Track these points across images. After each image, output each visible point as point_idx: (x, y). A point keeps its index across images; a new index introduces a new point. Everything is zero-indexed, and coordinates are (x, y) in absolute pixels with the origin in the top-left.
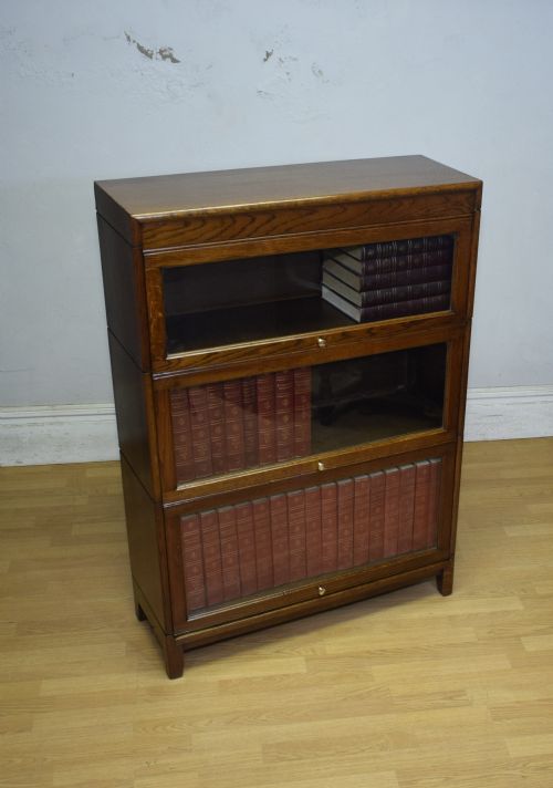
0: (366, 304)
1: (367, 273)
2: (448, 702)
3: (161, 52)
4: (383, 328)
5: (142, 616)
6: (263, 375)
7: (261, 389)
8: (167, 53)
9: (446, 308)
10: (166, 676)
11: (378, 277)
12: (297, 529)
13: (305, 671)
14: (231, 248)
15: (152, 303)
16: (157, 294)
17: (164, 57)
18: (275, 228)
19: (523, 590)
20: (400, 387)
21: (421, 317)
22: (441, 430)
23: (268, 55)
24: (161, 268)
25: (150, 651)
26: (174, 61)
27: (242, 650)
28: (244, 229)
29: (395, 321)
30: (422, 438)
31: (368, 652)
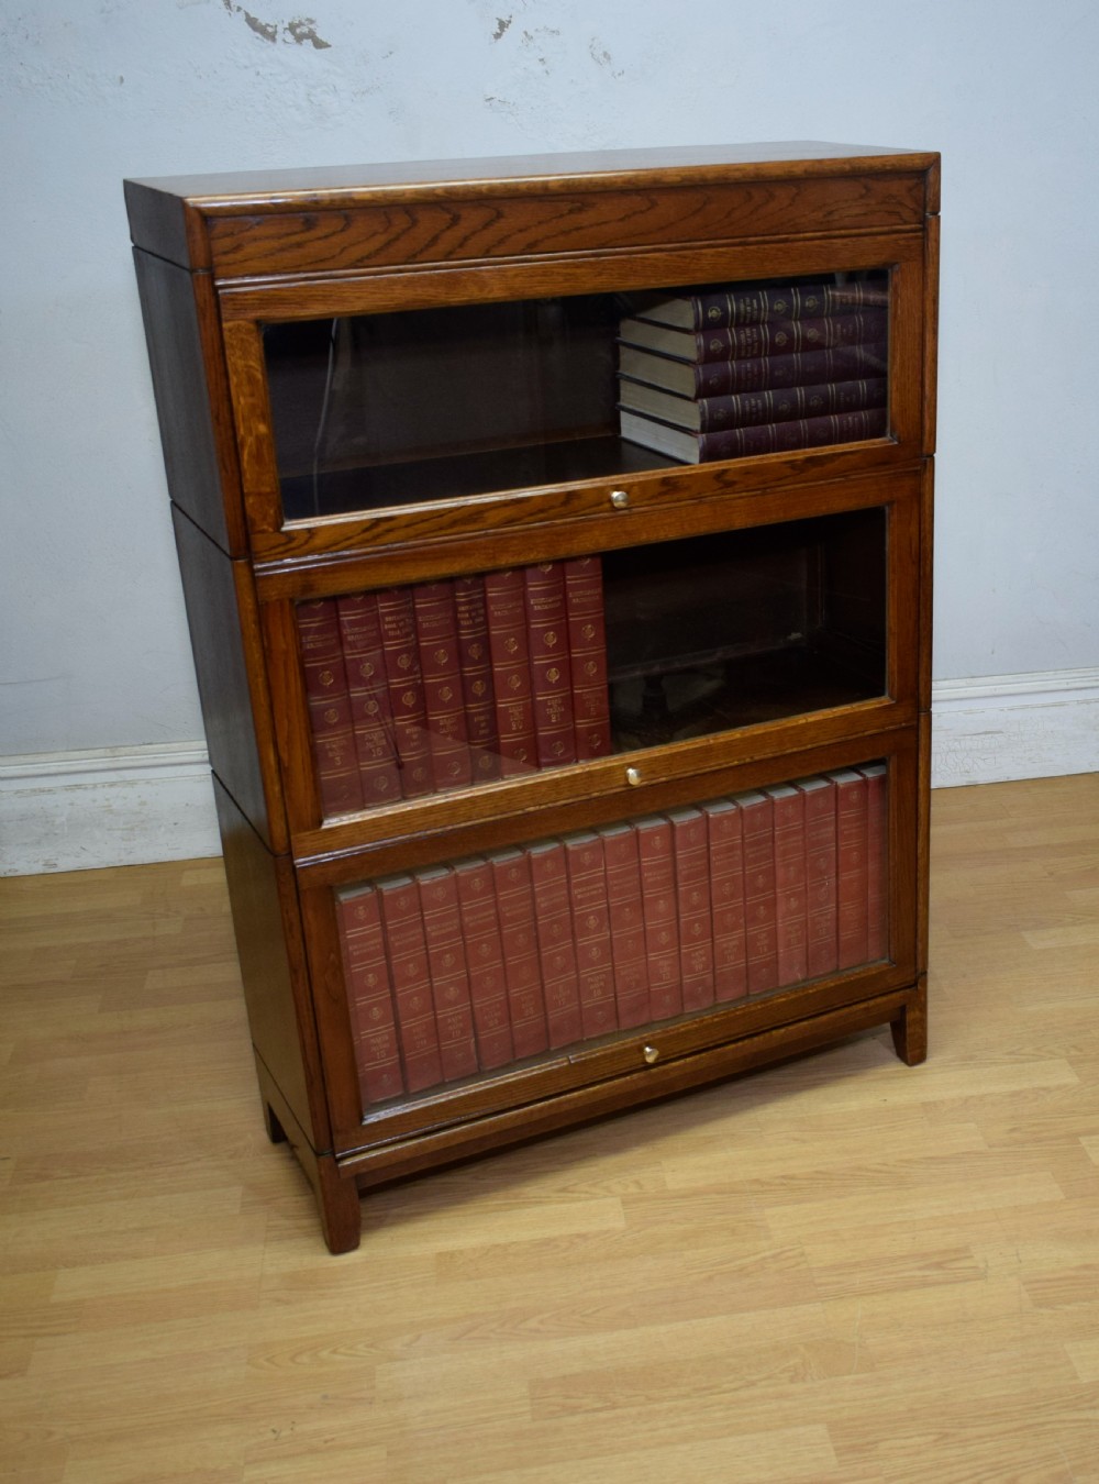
0: (709, 426)
1: (709, 357)
2: (934, 1274)
3: (292, 28)
4: (747, 472)
5: (277, 1134)
6: (496, 571)
7: (496, 611)
8: (305, 30)
9: (881, 434)
10: (325, 1249)
11: (731, 366)
12: (592, 922)
13: (620, 1224)
14: (410, 281)
15: (242, 402)
16: (251, 380)
17: (299, 38)
18: (501, 242)
19: (1075, 1047)
20: (795, 636)
21: (827, 450)
22: (885, 700)
23: (503, 25)
24: (258, 322)
25: (292, 1201)
26: (319, 44)
27: (487, 1190)
28: (435, 240)
29: (773, 458)
30: (843, 718)
31: (757, 1181)
